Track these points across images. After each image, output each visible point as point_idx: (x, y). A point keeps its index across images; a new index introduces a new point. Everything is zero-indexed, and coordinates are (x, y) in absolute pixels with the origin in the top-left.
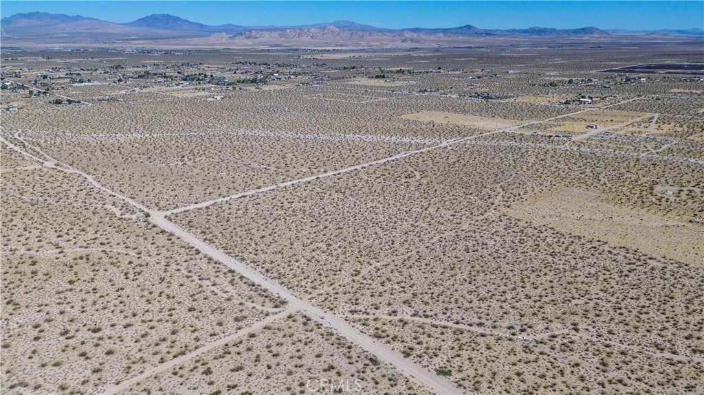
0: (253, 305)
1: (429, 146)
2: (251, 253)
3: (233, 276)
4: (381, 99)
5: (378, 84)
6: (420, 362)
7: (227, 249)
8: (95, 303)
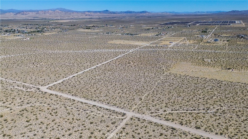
0: (114, 117)
1: (127, 52)
2: (96, 98)
3: (97, 107)
4: (95, 36)
5: (89, 31)
6: (188, 126)
7: (85, 98)
8: (47, 128)
